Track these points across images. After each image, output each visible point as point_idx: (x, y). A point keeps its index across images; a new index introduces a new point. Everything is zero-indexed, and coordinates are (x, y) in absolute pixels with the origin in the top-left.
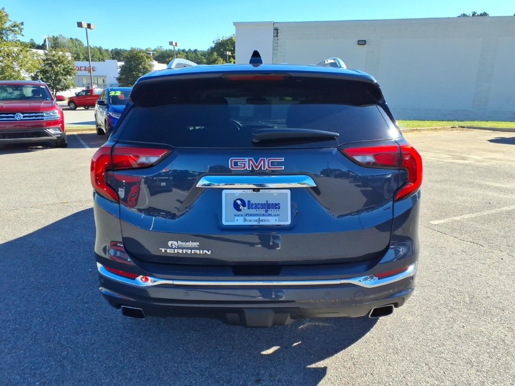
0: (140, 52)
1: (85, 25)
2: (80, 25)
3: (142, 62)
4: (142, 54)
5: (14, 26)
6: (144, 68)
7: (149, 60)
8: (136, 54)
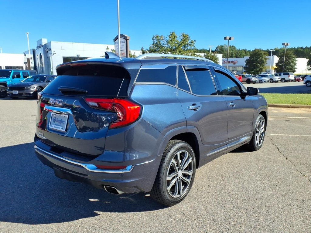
0: (260, 51)
1: (228, 38)
2: (225, 38)
3: (261, 57)
4: (261, 52)
5: (191, 43)
6: (261, 60)
7: (265, 55)
8: (257, 52)
